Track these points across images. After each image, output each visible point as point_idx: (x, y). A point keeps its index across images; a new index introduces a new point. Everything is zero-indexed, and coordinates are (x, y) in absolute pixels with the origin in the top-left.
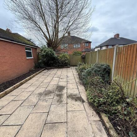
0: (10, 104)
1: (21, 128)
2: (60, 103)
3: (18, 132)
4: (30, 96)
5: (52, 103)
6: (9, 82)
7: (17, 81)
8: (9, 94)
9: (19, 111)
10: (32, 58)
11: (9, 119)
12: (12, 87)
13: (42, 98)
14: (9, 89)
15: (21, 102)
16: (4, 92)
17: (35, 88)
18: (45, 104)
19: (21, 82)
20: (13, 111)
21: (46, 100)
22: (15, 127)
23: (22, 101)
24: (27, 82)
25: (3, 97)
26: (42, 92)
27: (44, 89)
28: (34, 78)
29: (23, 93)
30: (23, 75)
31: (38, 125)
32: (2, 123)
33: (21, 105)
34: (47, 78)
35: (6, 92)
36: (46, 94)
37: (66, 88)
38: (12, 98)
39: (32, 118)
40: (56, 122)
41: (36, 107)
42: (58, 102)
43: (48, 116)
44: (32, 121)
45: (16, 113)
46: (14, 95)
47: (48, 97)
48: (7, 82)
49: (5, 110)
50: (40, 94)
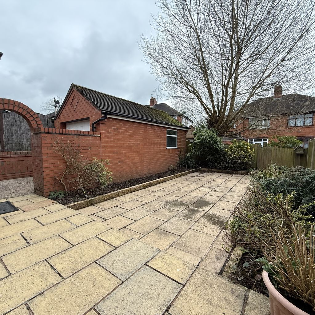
0: (132, 202)
1: (134, 222)
2: (187, 218)
3: (131, 224)
4: (154, 201)
5: (176, 215)
6: (137, 179)
7: (147, 180)
8: (133, 193)
9: (138, 210)
10: (176, 147)
11: (126, 213)
12: (138, 185)
13: (168, 206)
14: (134, 186)
15: (142, 203)
16: (129, 188)
17: (164, 194)
18: (167, 213)
19: (150, 182)
20: (132, 208)
21: (172, 210)
22: (129, 220)
23: (144, 203)
24: (158, 185)
25: (127, 194)
26: (172, 200)
27: (175, 198)
28: (170, 182)
29: (148, 196)
30: (158, 174)
31: (149, 226)
32: (121, 213)
33: (141, 206)
34: (190, 185)
35: (131, 188)
36: (175, 205)
37: (212, 205)
38: (135, 197)
39: (147, 219)
40: (169, 231)
41: (155, 213)
42: (184, 217)
43: (164, 224)
44: (145, 222)
45: (134, 210)
46: (138, 195)
47: (176, 208)
48: (135, 179)
49: (126, 206)
50: (168, 203)
